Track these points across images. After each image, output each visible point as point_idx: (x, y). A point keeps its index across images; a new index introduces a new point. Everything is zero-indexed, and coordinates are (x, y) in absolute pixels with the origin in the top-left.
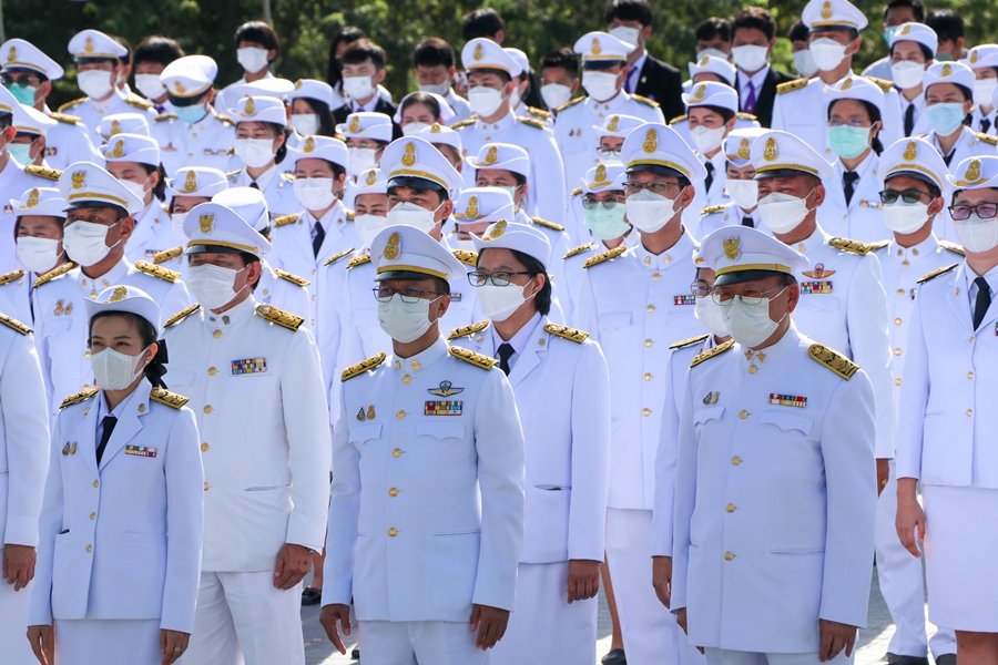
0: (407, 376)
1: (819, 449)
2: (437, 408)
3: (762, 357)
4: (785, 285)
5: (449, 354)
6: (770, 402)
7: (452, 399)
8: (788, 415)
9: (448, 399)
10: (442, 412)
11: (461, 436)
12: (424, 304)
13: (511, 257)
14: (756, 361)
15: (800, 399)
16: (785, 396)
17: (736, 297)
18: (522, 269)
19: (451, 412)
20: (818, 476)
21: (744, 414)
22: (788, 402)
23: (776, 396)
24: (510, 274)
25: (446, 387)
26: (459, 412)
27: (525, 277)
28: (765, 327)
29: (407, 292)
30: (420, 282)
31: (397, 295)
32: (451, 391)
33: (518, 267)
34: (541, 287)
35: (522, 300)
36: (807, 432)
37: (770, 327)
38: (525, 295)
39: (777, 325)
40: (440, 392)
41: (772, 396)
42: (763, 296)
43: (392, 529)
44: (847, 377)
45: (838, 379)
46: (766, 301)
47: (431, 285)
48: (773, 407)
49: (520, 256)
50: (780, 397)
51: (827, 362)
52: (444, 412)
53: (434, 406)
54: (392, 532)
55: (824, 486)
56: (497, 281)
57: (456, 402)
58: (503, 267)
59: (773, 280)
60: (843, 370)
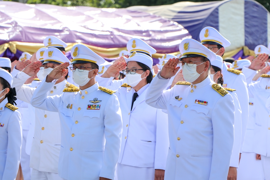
0: (83, 96)
1: (211, 121)
2: (91, 107)
3: (195, 87)
4: (204, 61)
5: (99, 89)
6: (195, 103)
7: (97, 104)
8: (201, 108)
9: (96, 104)
10: (93, 108)
11: (99, 117)
12: (86, 72)
13: (136, 64)
14: (193, 88)
15: (205, 102)
16: (200, 101)
17: (186, 63)
18: (140, 68)
19: (96, 108)
20: (210, 130)
21: (186, 106)
22: (201, 103)
23: (197, 100)
24: (136, 70)
25: (95, 100)
26: (99, 108)
27: (142, 71)
28: (195, 75)
29: (81, 68)
30: (85, 64)
31: (77, 69)
32: (97, 101)
33: (139, 67)
34: (148, 75)
35: (141, 79)
36: (206, 114)
37: (197, 75)
38: (142, 77)
39: (200, 75)
40: (93, 102)
41: (196, 101)
42: (195, 63)
43: (71, 148)
44: (223, 95)
45: (220, 96)
46: (195, 65)
47: (90, 65)
48: (196, 104)
49: (140, 64)
50: (198, 101)
51: (217, 90)
52: (94, 108)
53: (90, 106)
54: (71, 149)
55: (212, 133)
56: (132, 72)
57: (98, 105)
58: (134, 68)
59: (199, 59)
60: (222, 93)
